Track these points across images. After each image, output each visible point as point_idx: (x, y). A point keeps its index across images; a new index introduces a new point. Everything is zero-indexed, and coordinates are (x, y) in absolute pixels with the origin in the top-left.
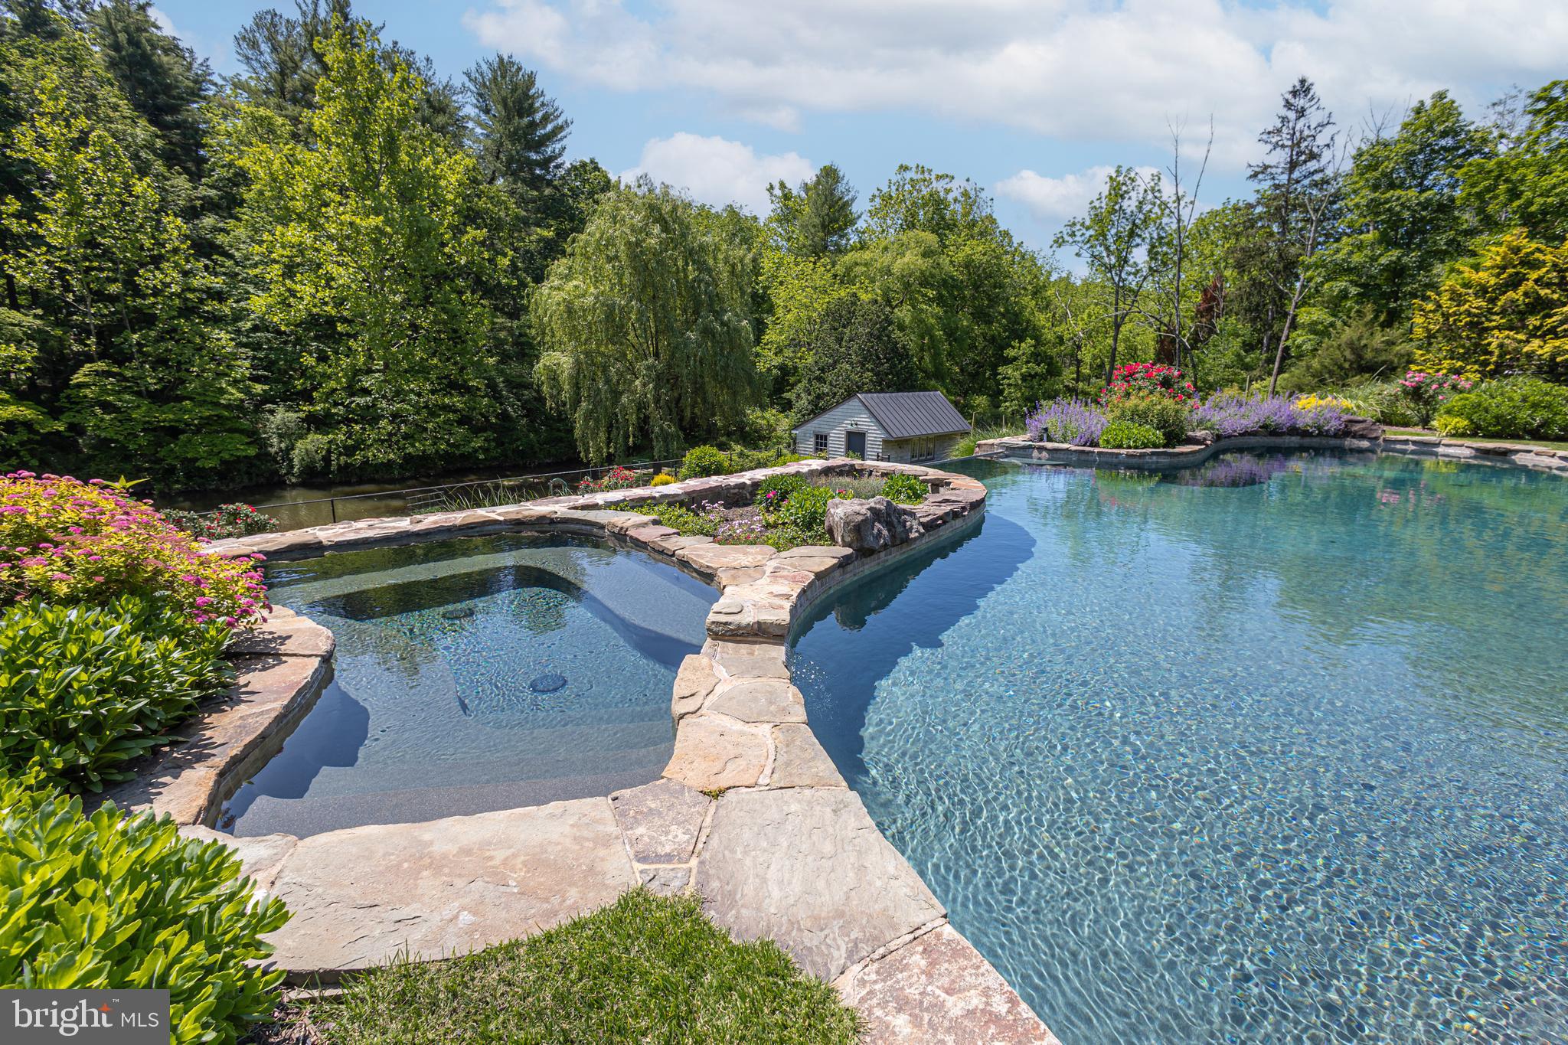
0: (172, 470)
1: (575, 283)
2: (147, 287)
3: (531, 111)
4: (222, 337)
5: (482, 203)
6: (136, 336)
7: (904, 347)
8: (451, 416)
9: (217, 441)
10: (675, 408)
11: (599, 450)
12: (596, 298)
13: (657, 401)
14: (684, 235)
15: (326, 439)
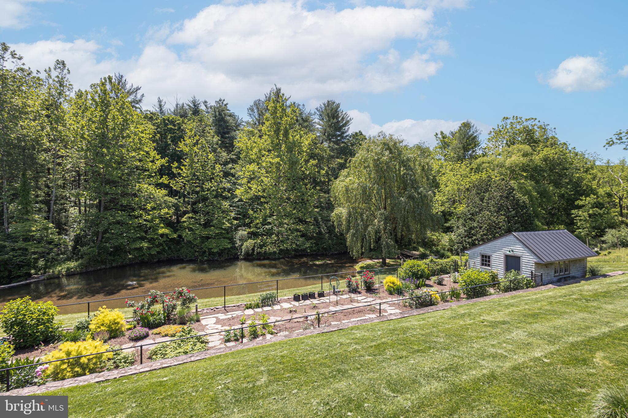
0: (205, 252)
1: (350, 178)
2: (206, 188)
3: (337, 117)
4: (226, 204)
5: (317, 151)
6: (200, 205)
7: (524, 202)
8: (299, 233)
9: (219, 242)
10: (393, 233)
11: (358, 252)
12: (359, 184)
13: (385, 229)
14: (399, 154)
15: (254, 242)
